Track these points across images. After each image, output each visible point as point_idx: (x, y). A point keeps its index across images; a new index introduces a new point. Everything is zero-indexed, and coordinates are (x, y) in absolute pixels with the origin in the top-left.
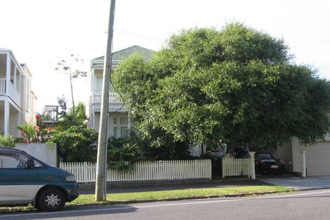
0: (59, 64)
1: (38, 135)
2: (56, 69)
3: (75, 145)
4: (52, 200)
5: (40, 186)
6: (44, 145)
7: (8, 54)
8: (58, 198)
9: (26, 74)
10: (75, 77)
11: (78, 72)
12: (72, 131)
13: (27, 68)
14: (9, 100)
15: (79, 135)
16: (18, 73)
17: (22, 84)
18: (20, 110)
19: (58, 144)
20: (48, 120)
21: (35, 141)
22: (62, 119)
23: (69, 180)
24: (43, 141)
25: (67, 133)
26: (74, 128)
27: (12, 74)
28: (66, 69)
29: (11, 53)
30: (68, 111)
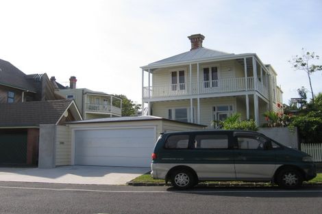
0: (297, 61)
1: (281, 120)
2: (295, 66)
3: (314, 128)
4: (290, 179)
5: (278, 166)
6: (286, 129)
7: (253, 57)
8: (296, 177)
9: (271, 73)
10: (312, 71)
11: (314, 67)
12: (311, 116)
13: (271, 68)
14: (257, 93)
15: (317, 119)
16: (264, 73)
17: (269, 81)
18: (268, 102)
19: (298, 128)
20: (294, 109)
21: (279, 125)
22: (304, 108)
23: (306, 160)
24: (286, 126)
25: (306, 118)
26: (313, 113)
27: (258, 73)
28: (303, 65)
29: (255, 55)
30: (308, 101)
